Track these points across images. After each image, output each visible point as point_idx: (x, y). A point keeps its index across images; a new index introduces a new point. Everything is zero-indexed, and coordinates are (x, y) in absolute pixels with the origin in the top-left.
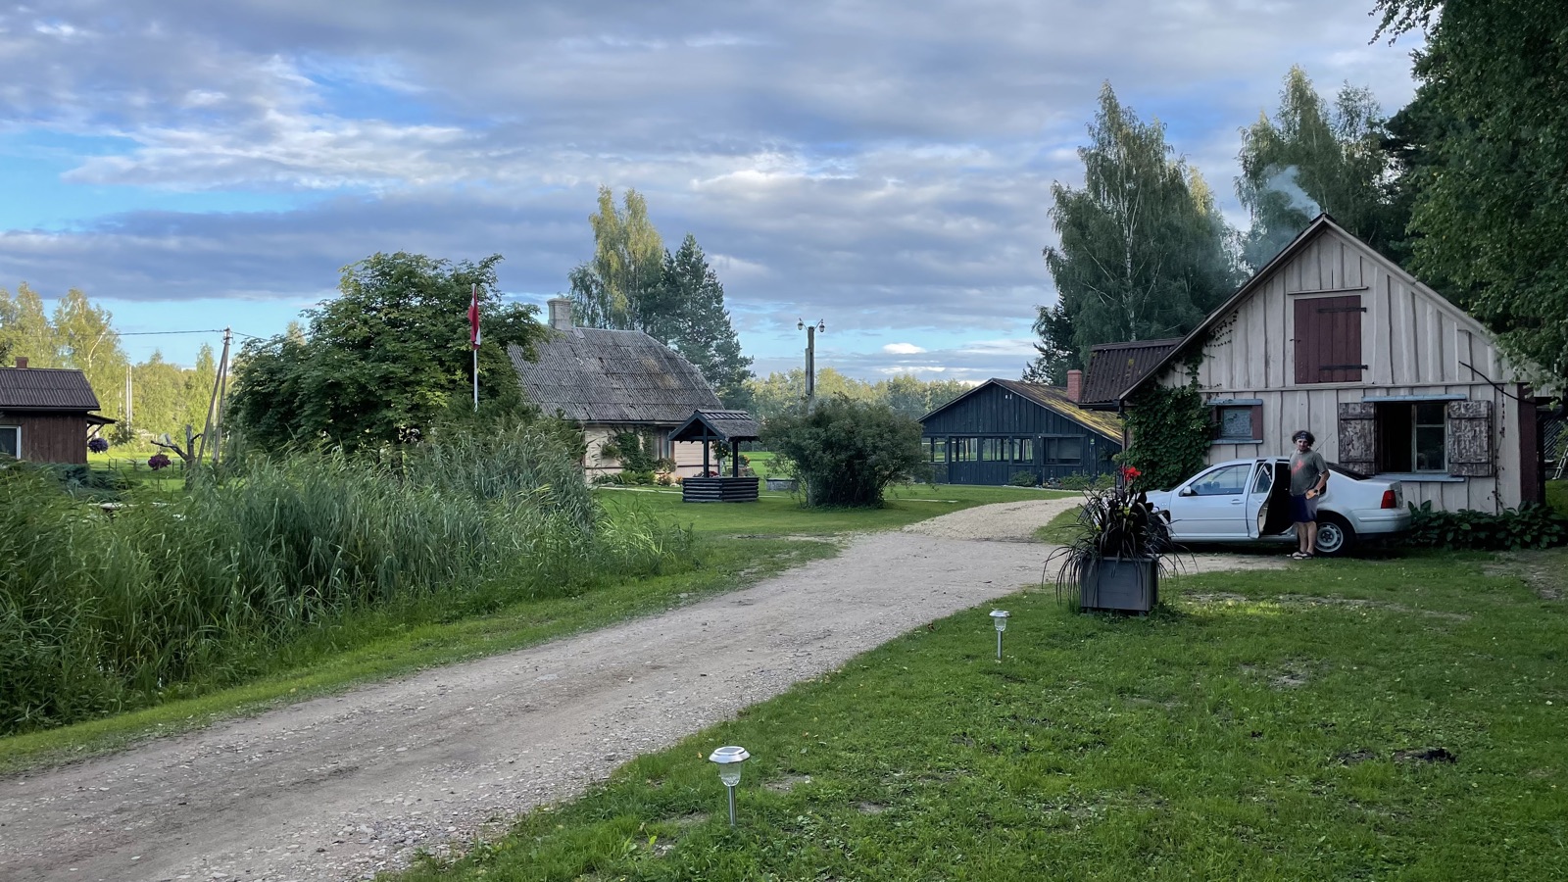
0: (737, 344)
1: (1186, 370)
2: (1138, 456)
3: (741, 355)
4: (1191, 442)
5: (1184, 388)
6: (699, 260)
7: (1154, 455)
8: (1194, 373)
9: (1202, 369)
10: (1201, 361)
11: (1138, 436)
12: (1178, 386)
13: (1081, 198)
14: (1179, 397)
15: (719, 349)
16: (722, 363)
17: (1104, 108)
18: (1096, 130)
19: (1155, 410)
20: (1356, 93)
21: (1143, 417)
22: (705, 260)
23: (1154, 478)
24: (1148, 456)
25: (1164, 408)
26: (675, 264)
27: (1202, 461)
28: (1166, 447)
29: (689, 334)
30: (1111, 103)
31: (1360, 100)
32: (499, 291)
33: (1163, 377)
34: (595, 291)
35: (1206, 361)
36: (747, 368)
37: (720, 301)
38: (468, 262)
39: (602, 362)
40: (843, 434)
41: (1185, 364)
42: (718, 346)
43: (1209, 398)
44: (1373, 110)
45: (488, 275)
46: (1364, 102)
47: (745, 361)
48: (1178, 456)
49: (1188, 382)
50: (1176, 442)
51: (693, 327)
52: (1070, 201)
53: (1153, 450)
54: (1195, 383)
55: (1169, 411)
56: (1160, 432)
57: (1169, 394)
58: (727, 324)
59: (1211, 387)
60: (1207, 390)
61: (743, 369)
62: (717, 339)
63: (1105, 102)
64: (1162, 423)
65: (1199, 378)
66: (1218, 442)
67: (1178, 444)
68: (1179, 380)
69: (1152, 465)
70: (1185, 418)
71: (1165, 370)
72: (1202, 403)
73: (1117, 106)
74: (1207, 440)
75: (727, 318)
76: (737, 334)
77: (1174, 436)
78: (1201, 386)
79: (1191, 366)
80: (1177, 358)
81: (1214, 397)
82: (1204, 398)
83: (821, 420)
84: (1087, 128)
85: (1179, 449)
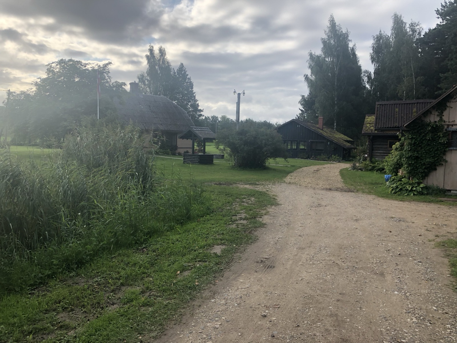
0: (198, 104)
1: (437, 113)
2: (410, 154)
3: (199, 108)
4: (438, 148)
5: (436, 122)
6: (185, 73)
7: (418, 153)
8: (441, 115)
9: (445, 113)
10: (446, 109)
11: (410, 144)
12: (432, 121)
13: (318, 57)
14: (434, 126)
15: (191, 105)
16: (192, 111)
17: (330, 24)
18: (327, 32)
19: (420, 132)
20: (415, 24)
21: (414, 135)
22: (187, 73)
23: (417, 164)
24: (416, 154)
25: (425, 131)
26: (176, 74)
27: (443, 157)
28: (424, 150)
29: (180, 100)
30: (333, 22)
31: (416, 26)
32: (110, 77)
33: (425, 117)
34: (147, 83)
35: (448, 109)
36: (201, 113)
37: (192, 88)
38: (98, 65)
39: (150, 107)
40: (253, 139)
41: (437, 110)
42: (191, 104)
43: (448, 127)
44: (421, 30)
45: (106, 70)
46: (418, 27)
47: (201, 111)
48: (430, 155)
49: (437, 119)
50: (430, 147)
51: (182, 97)
52: (314, 58)
53: (418, 151)
54: (441, 120)
55: (427, 133)
56: (422, 143)
57: (428, 125)
58: (195, 97)
59: (449, 122)
60: (447, 123)
61: (200, 113)
62: (190, 102)
63: (331, 22)
64: (424, 138)
65: (443, 118)
66: (451, 148)
67: (431, 149)
68: (433, 118)
69: (417, 158)
70: (436, 136)
71: (427, 113)
72: (444, 130)
73: (335, 23)
74: (446, 147)
75: (195, 94)
76: (198, 101)
77: (429, 145)
78: (444, 122)
79: (440, 111)
80: (433, 108)
81: (450, 127)
82: (446, 127)
83: (242, 133)
84: (324, 32)
85: (431, 151)
